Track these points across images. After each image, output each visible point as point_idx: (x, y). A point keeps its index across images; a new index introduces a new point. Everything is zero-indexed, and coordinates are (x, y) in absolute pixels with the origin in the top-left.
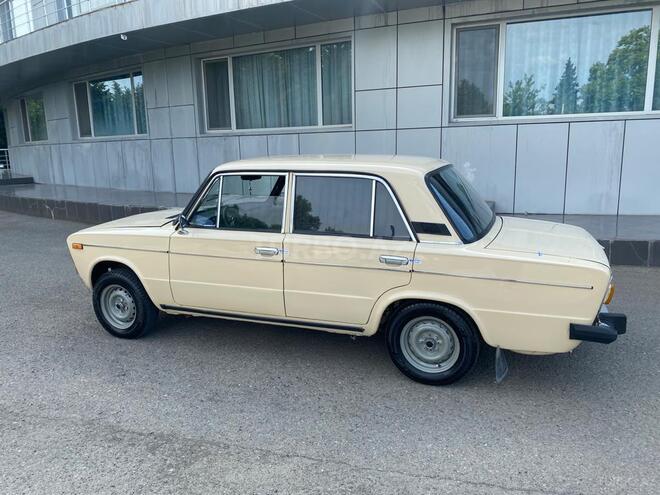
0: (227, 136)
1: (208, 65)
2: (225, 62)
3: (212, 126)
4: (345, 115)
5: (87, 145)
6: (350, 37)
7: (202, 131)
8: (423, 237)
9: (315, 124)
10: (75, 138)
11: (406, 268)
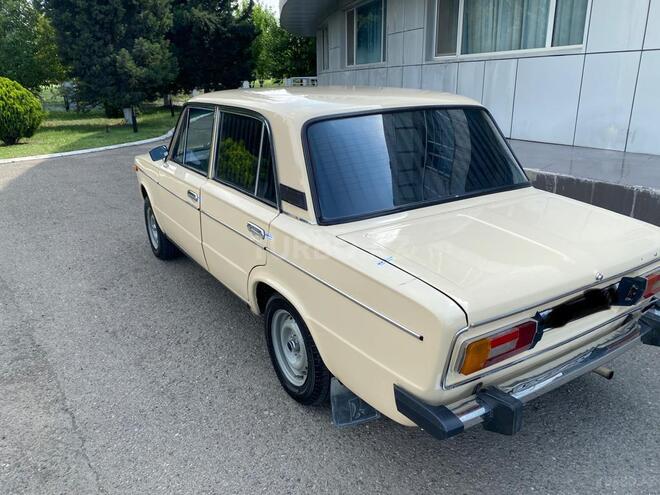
0: (448, 62)
3: (440, 52)
5: (347, 73)
7: (428, 57)
8: (286, 206)
9: (544, 46)
10: (342, 66)
11: (263, 243)
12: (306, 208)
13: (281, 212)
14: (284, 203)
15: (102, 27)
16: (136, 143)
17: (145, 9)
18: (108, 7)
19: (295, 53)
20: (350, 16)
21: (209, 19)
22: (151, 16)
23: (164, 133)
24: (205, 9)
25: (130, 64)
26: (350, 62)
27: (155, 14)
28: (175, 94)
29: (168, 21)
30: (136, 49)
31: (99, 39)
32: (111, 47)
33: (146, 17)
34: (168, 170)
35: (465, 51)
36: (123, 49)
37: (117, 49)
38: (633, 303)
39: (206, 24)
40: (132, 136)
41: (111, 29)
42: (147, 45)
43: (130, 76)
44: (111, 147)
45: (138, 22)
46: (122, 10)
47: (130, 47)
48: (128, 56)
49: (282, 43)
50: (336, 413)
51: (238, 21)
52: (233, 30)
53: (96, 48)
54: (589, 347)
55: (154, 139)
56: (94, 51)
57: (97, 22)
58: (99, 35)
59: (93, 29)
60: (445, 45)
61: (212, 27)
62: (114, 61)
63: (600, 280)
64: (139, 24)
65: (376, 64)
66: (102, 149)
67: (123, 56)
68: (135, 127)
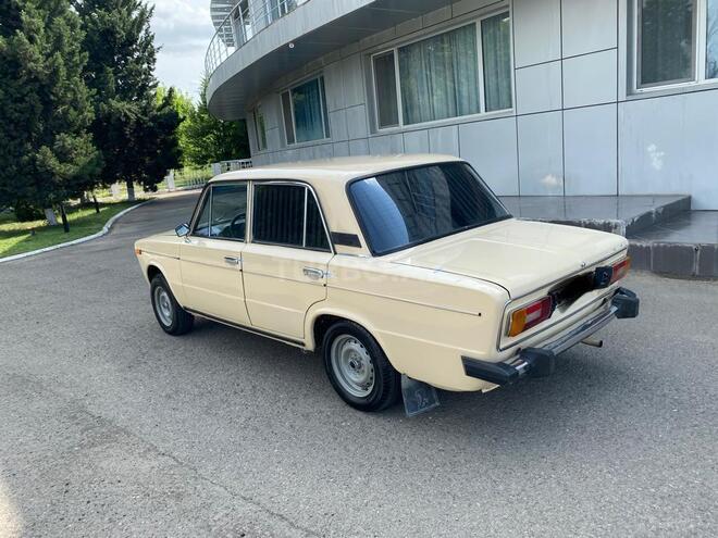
0: (392, 134)
1: (378, 60)
2: (391, 55)
3: (383, 124)
4: (504, 98)
5: (290, 152)
6: (507, 6)
7: (373, 130)
8: (339, 248)
9: (478, 112)
10: (283, 145)
11: (322, 281)
12: (359, 246)
13: (336, 253)
14: (337, 246)
15: (16, 125)
16: (74, 242)
17: (64, 104)
18: (24, 105)
19: (218, 138)
20: (285, 97)
21: (129, 110)
22: (72, 110)
23: (100, 229)
24: (123, 99)
25: (53, 162)
26: (291, 140)
27: (75, 109)
28: (92, 189)
29: (90, 115)
30: (58, 144)
31: (13, 138)
32: (29, 146)
33: (66, 113)
34: (192, 244)
35: (407, 122)
36: (44, 147)
37: (37, 147)
38: (606, 286)
39: (126, 115)
40: (66, 235)
41: (27, 127)
42: (69, 140)
43: (53, 174)
44: (47, 249)
45: (56, 118)
46: (40, 107)
47: (51, 144)
48: (49, 153)
49: (203, 128)
51: (160, 109)
52: (154, 119)
53: (12, 148)
54: (581, 322)
55: (92, 236)
56: (9, 151)
57: (11, 121)
58: (14, 134)
59: (6, 127)
60: (388, 118)
61: (133, 117)
62: (34, 160)
63: (584, 267)
64: (59, 119)
65: (320, 141)
66: (37, 251)
67: (44, 155)
68: (66, 226)
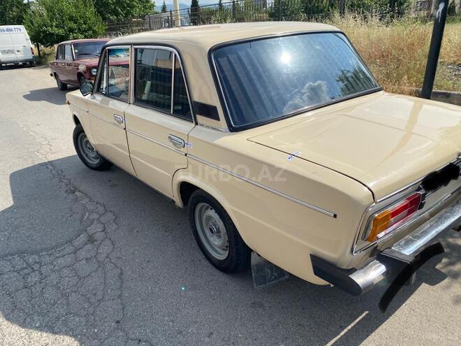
8: (200, 118)
11: (184, 150)
12: (218, 119)
13: (197, 124)
14: (198, 116)
34: (95, 101)
50: (256, 278)
